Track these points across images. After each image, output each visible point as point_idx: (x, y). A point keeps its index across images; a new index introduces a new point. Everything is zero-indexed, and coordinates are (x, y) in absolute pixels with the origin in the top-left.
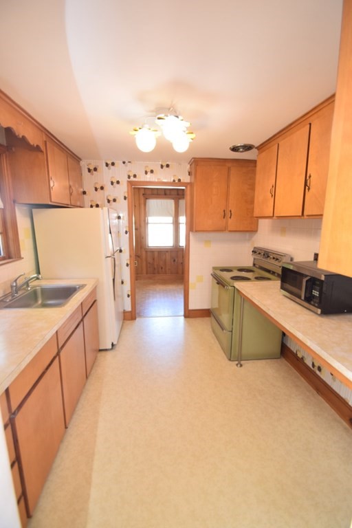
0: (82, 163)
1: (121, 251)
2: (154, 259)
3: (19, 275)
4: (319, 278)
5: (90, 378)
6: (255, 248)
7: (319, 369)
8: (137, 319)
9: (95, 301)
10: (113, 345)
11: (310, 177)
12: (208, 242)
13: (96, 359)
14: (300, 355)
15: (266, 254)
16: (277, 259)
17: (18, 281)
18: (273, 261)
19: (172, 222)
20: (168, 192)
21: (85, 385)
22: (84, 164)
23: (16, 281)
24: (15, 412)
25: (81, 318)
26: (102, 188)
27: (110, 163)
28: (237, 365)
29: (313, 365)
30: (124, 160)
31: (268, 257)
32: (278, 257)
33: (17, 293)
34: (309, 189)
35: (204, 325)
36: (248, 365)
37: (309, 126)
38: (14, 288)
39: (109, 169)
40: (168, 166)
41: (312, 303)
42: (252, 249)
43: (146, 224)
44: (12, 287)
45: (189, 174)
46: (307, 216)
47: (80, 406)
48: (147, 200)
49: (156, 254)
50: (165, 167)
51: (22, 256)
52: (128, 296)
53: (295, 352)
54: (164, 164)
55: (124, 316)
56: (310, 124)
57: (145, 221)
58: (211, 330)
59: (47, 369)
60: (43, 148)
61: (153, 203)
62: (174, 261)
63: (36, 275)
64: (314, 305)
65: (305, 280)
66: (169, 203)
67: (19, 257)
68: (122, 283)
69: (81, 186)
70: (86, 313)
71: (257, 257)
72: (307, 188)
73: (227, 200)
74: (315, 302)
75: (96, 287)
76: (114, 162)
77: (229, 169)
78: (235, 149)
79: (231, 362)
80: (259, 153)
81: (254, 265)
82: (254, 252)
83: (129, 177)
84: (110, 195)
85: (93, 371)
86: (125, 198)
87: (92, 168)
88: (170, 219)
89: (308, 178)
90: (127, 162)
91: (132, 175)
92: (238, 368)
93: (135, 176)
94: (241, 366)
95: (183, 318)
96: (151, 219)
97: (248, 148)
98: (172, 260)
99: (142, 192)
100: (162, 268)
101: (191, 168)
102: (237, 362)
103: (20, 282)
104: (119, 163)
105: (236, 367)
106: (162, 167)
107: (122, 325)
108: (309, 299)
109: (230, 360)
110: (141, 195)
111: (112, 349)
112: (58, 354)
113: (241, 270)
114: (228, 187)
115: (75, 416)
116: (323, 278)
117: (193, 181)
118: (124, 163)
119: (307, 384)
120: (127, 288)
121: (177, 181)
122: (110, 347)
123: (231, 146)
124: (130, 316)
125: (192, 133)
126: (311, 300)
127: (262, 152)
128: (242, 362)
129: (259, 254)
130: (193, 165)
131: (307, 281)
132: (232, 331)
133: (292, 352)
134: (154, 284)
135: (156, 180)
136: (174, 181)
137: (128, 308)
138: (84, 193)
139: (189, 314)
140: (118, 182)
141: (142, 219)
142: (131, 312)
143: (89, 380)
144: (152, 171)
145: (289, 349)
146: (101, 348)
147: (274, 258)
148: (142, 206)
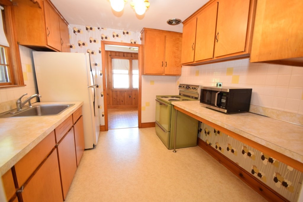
0: (69, 26)
1: (97, 87)
2: (117, 96)
3: (22, 95)
4: (226, 91)
5: (79, 167)
6: (180, 84)
7: (220, 149)
8: (109, 130)
9: (81, 116)
10: (94, 146)
11: (218, 34)
12: (152, 82)
13: (82, 155)
14: (208, 143)
15: (188, 87)
16: (195, 88)
17: (22, 99)
18: (192, 90)
19: (128, 73)
20: (125, 55)
21: (76, 172)
22: (71, 27)
23: (20, 99)
24: (21, 188)
25: (72, 125)
26: (84, 44)
27: (89, 27)
28: (173, 151)
29: (216, 147)
30: (99, 27)
31: (189, 88)
32: (195, 87)
33: (21, 108)
34: (217, 41)
35: (151, 132)
36: (180, 151)
37: (217, 3)
38: (19, 105)
39: (89, 32)
40: (127, 33)
41: (221, 107)
42: (179, 85)
43: (112, 73)
44: (17, 103)
45: (141, 39)
46: (216, 57)
47: (73, 186)
48: (112, 59)
49: (118, 93)
50: (126, 34)
51: (25, 84)
52: (103, 116)
53: (205, 141)
54: (125, 32)
55: (100, 129)
56: (218, 3)
57: (111, 72)
58: (156, 134)
59: (48, 156)
60: (41, 5)
61: (116, 61)
62: (130, 97)
63: (36, 95)
64: (223, 108)
65: (217, 94)
66: (127, 62)
67: (22, 84)
68: (99, 107)
69: (69, 42)
70: (76, 123)
71: (182, 89)
72: (216, 40)
73: (164, 55)
74: (223, 106)
75: (82, 106)
76: (92, 27)
77: (165, 37)
78: (170, 22)
79: (169, 150)
80: (184, 26)
81: (180, 94)
82: (180, 86)
83: (102, 38)
84: (89, 49)
85: (81, 163)
86: (100, 52)
87: (76, 30)
88: (127, 72)
89: (217, 34)
90: (100, 28)
91: (104, 37)
92: (174, 153)
93: (106, 38)
94: (176, 152)
95: (138, 128)
96: (115, 71)
97: (178, 22)
98: (129, 97)
99: (109, 53)
100: (122, 101)
101: (142, 35)
102: (173, 150)
103: (23, 100)
104: (95, 28)
105: (173, 152)
106: (124, 33)
107: (99, 134)
108: (219, 105)
109: (169, 149)
110: (109, 55)
111: (93, 148)
112: (56, 147)
113: (173, 97)
114: (165, 47)
115: (70, 192)
116: (228, 91)
117: (143, 44)
118: (99, 28)
119: (213, 158)
120: (102, 110)
121: (133, 43)
122: (93, 147)
123: (168, 20)
124: (104, 128)
125: (148, 2)
126: (221, 105)
127: (186, 25)
128: (176, 150)
129: (183, 87)
130: (144, 34)
131: (218, 94)
132: (170, 132)
133: (203, 142)
134: (118, 111)
135: (120, 42)
136: (131, 43)
137: (103, 124)
138: (71, 47)
139: (141, 126)
140: (95, 41)
141: (110, 71)
142: (105, 126)
143: (78, 169)
144: (117, 36)
145: (201, 140)
146: (86, 148)
147: (193, 88)
148: (110, 63)
